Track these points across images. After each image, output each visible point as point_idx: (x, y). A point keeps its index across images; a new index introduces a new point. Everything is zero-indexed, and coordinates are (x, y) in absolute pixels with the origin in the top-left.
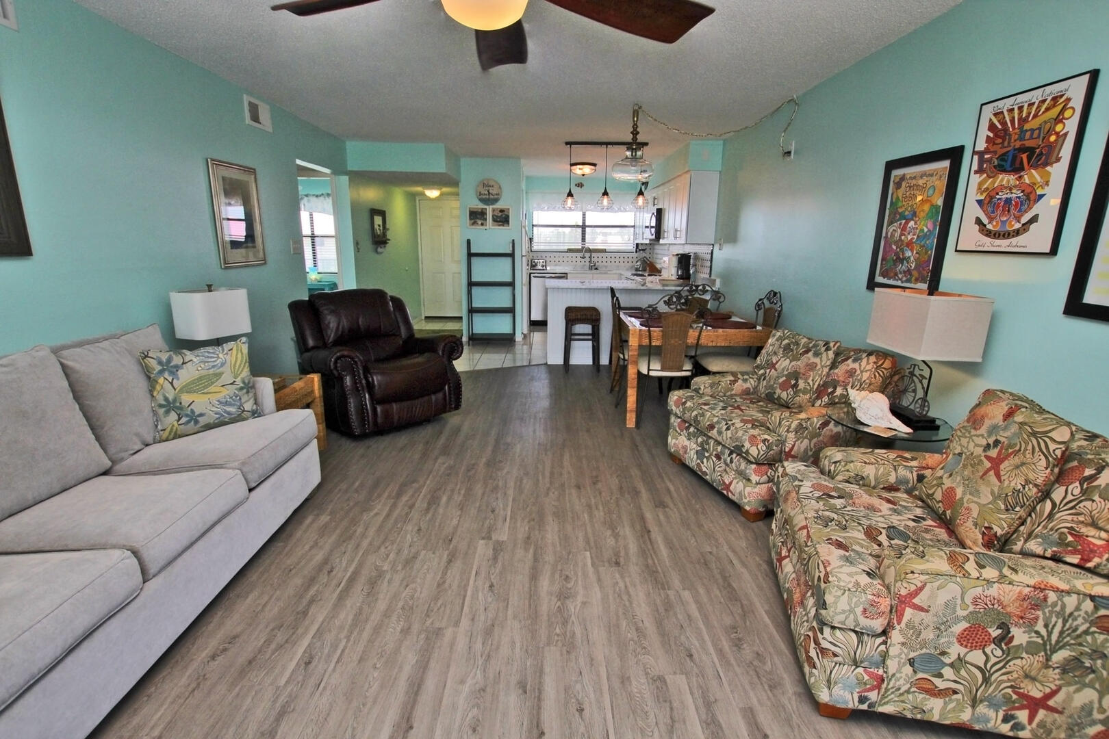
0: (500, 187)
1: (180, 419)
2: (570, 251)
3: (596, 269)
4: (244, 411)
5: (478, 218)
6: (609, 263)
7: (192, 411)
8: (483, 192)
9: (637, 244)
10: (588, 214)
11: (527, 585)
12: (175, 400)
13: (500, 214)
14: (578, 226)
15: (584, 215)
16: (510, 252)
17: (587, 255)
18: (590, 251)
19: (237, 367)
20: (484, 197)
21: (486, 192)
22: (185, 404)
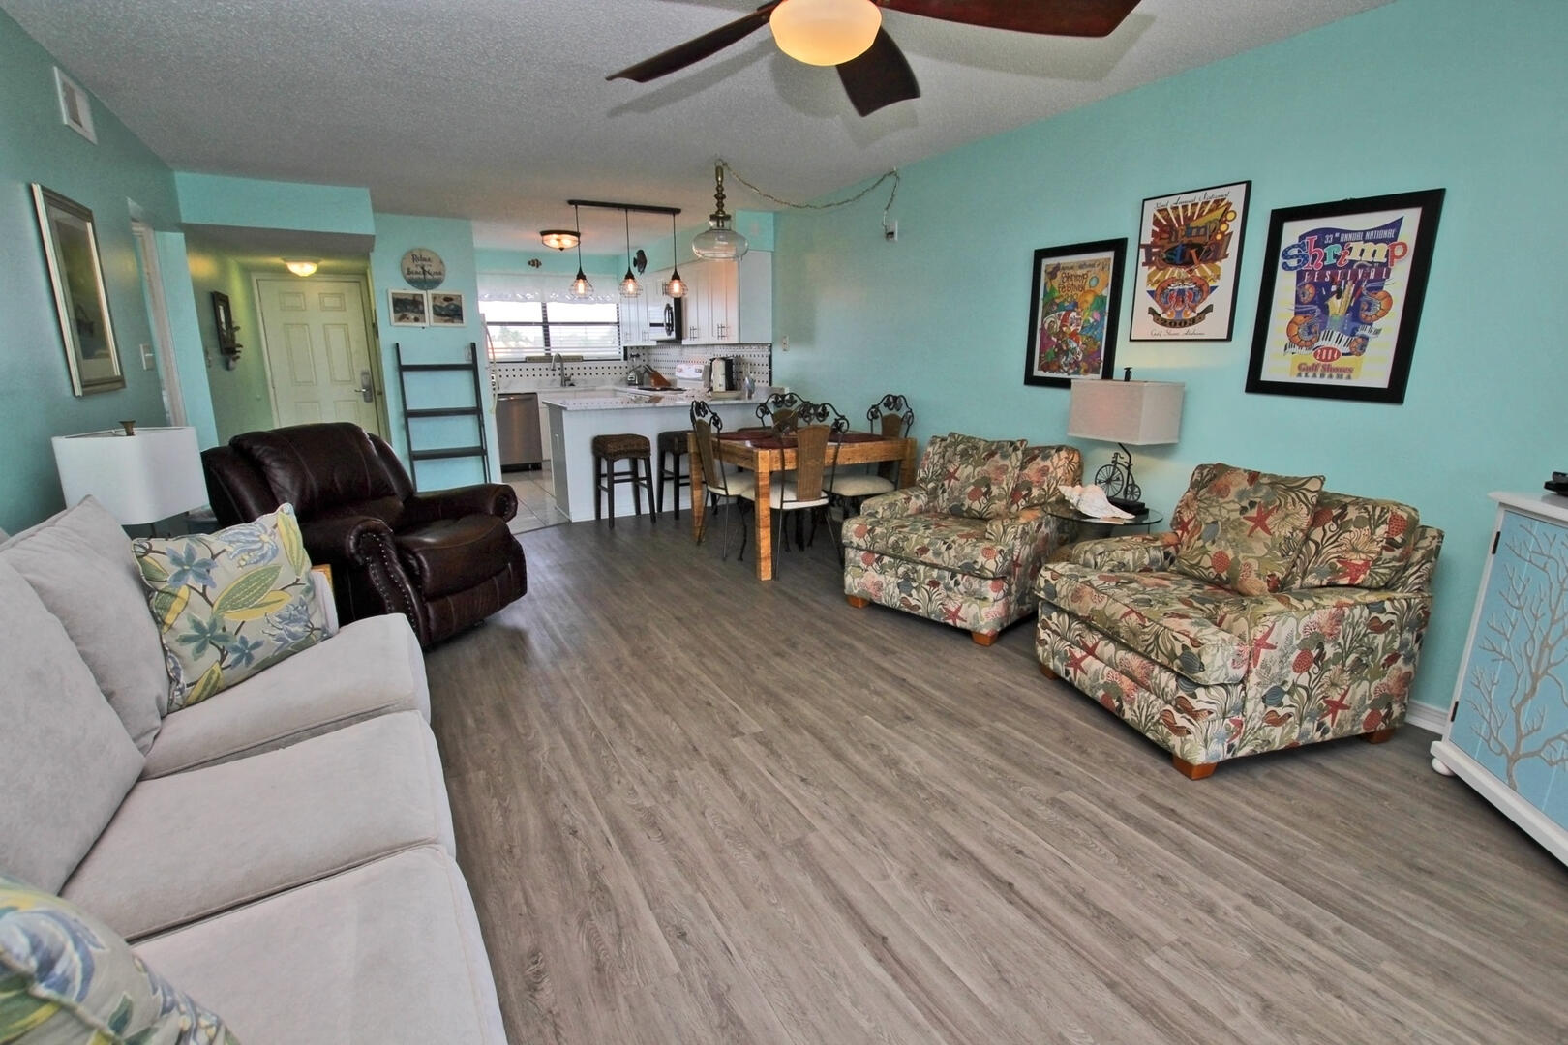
0: (441, 262)
1: (223, 658)
2: (529, 360)
3: (572, 385)
4: (313, 629)
5: (407, 310)
6: (588, 376)
7: (244, 641)
8: (413, 269)
9: (626, 349)
10: (549, 306)
11: (842, 766)
12: (213, 626)
13: (446, 303)
14: (537, 324)
15: (544, 307)
16: (470, 362)
17: (558, 365)
18: (560, 359)
19: (295, 555)
20: (415, 276)
21: (420, 270)
22: (231, 629)
